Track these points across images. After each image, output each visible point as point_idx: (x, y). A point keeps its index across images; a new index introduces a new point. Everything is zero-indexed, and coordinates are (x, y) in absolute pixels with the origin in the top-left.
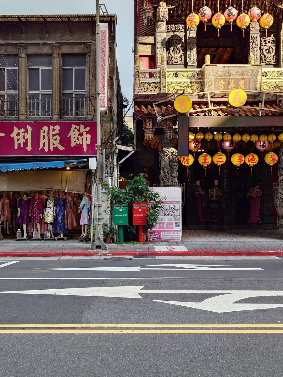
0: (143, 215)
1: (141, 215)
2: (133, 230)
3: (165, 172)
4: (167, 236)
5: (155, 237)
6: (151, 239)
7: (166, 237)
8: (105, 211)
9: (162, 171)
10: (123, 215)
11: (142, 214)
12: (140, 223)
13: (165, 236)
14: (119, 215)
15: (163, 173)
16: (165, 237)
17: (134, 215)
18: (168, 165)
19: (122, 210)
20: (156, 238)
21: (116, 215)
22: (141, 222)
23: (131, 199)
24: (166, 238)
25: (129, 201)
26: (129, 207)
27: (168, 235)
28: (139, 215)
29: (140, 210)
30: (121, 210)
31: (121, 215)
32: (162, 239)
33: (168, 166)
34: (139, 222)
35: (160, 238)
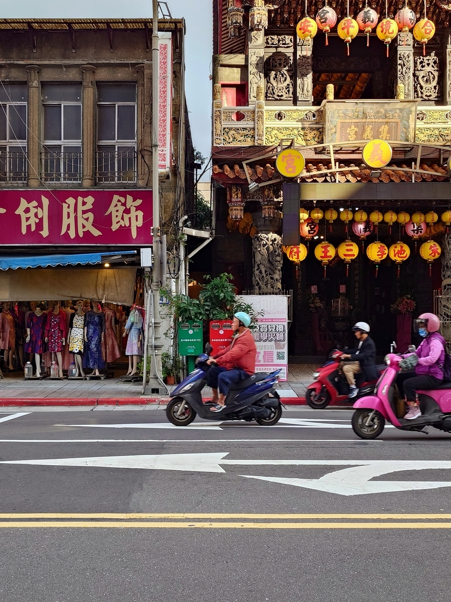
1: (224, 340)
3: (261, 272)
8: (166, 334)
9: (257, 270)
10: (195, 340)
14: (188, 340)
15: (258, 273)
17: (213, 340)
18: (267, 261)
21: (184, 340)
23: (207, 314)
25: (204, 318)
26: (204, 327)
28: (219, 340)
29: (221, 332)
30: (191, 332)
31: (191, 340)
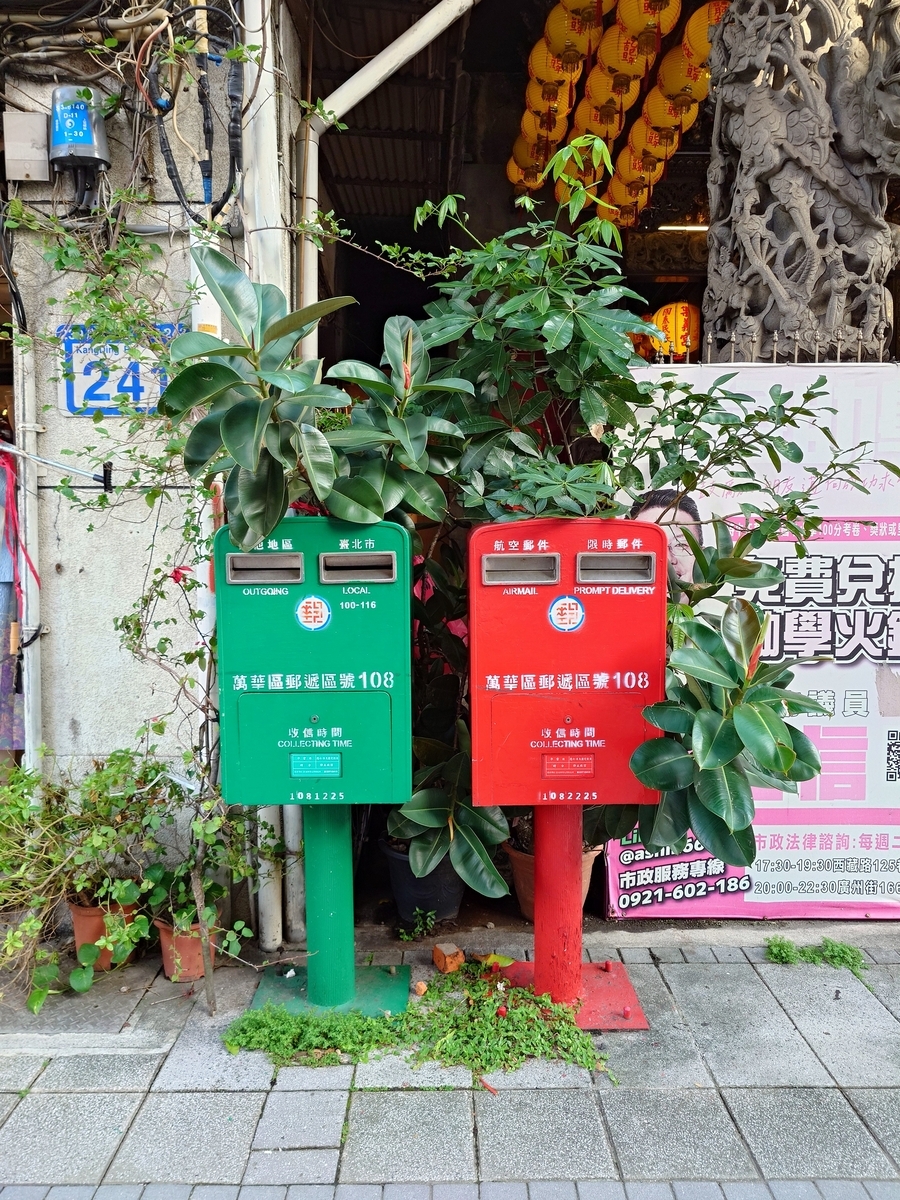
0: (601, 680)
1: (583, 681)
2: (466, 858)
4: (806, 865)
5: (681, 882)
6: (636, 898)
7: (795, 877)
8: (133, 628)
9: (758, 210)
10: (347, 681)
11: (592, 670)
12: (560, 785)
13: (786, 866)
14: (293, 682)
15: (763, 231)
16: (783, 877)
17: (493, 682)
18: (825, 144)
19: (325, 611)
20: (690, 890)
21: (258, 682)
22: (583, 767)
24: (789, 887)
25: (425, 502)
27: (816, 854)
28: (546, 682)
29: (566, 615)
31: (312, 682)
32: (748, 897)
33: (820, 158)
34: (553, 768)
35: (733, 885)
